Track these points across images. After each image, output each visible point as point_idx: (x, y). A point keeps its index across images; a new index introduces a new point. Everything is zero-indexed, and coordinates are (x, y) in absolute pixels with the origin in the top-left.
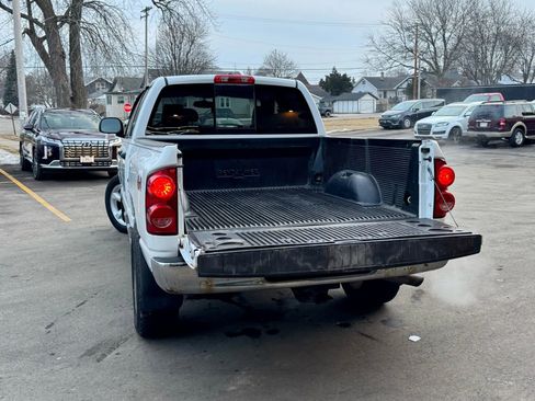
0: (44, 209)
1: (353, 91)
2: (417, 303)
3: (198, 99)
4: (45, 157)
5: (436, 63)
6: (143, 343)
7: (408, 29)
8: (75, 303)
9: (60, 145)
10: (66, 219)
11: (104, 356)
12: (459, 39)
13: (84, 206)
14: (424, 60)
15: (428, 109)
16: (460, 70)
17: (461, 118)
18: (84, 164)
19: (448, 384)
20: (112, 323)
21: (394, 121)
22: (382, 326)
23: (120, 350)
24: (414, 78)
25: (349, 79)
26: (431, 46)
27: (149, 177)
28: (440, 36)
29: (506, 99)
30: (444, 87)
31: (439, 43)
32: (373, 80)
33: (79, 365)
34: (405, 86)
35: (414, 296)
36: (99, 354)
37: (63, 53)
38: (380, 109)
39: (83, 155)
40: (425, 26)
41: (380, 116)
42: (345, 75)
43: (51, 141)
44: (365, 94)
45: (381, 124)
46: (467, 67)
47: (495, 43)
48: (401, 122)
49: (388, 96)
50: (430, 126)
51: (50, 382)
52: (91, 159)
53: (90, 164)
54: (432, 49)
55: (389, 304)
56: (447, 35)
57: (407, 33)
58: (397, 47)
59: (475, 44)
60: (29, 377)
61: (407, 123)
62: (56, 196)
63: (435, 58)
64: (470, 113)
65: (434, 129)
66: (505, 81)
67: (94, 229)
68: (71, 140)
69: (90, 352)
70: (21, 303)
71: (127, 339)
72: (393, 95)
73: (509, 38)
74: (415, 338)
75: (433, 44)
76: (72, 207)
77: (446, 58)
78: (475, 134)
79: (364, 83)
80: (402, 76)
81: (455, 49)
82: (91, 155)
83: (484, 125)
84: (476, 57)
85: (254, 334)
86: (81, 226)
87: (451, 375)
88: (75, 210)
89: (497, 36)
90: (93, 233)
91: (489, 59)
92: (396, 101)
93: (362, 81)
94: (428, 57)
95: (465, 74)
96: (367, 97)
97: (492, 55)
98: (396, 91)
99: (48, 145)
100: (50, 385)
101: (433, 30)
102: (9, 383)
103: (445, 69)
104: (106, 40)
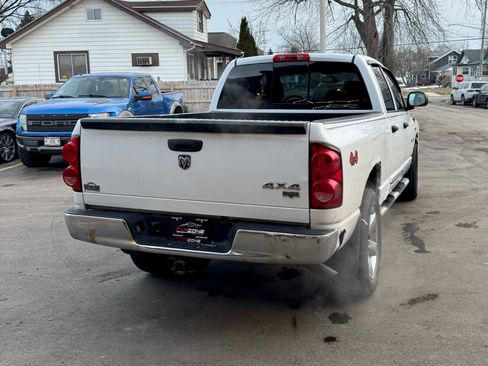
11: (109, 279)
23: (124, 278)
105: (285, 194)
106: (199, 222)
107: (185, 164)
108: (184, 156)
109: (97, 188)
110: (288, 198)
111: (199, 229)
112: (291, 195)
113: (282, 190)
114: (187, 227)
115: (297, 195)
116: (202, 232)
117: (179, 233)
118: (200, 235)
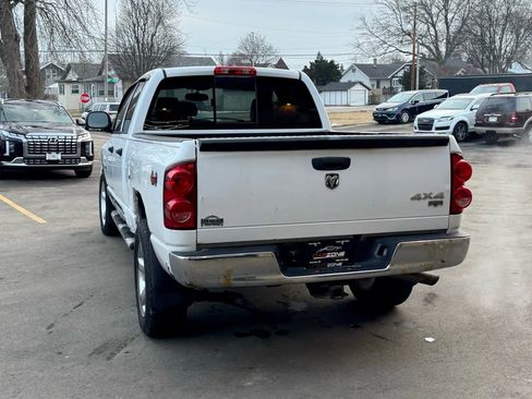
0: (13, 209)
1: (342, 81)
2: (430, 306)
3: (190, 91)
4: (7, 154)
5: (437, 48)
6: (150, 342)
7: (405, 9)
8: (72, 304)
9: (24, 140)
10: (41, 221)
11: (113, 354)
12: (464, 21)
13: (56, 207)
14: (423, 44)
15: (429, 102)
16: (465, 56)
17: (468, 112)
18: (50, 162)
19: (466, 381)
20: (114, 324)
21: (390, 115)
22: (395, 328)
23: (128, 349)
24: (412, 66)
25: (336, 67)
26: (432, 28)
27: (167, 172)
28: (442, 17)
29: (518, 91)
30: (446, 76)
31: (441, 26)
32: (364, 68)
33: (89, 363)
34: (401, 74)
35: (426, 299)
36: (108, 353)
37: (17, 36)
38: (373, 101)
39: (50, 151)
40: (424, 6)
41: (374, 108)
42: (332, 62)
43: (14, 136)
44: (355, 83)
45: (376, 118)
46: (473, 53)
47: (505, 25)
48: (399, 116)
49: (382, 86)
50: (432, 121)
51: (63, 378)
52: (58, 157)
53: (56, 162)
54: (433, 33)
55: (401, 307)
56: (450, 16)
57: (403, 14)
58: (392, 29)
59: (481, 26)
60: (41, 374)
61: (405, 117)
62: (23, 197)
63: (436, 42)
64: (477, 106)
65: (436, 124)
66: (516, 69)
67: (72, 232)
68: (36, 135)
69: (98, 351)
70: (15, 305)
71: (133, 339)
72: (387, 85)
73: (521, 19)
74: (430, 340)
75: (434, 26)
76: (44, 208)
77: (448, 42)
78: (483, 129)
79: (354, 71)
80: (398, 63)
81: (459, 31)
82: (58, 152)
83: (493, 120)
84: (483, 41)
85: (264, 335)
86: (58, 228)
87: (470, 373)
88: (47, 211)
89: (507, 17)
90: (73, 235)
91: (497, 44)
92: (391, 92)
93: (352, 69)
94: (427, 41)
95: (470, 60)
96: (359, 87)
97: (501, 39)
98: (391, 80)
99: (11, 141)
100: (64, 381)
101: (434, 10)
102: (22, 379)
103: (448, 54)
104: (66, 22)
105: (430, 203)
106: (339, 245)
107: (332, 184)
108: (332, 175)
109: (219, 222)
110: (432, 207)
111: (339, 251)
112: (435, 204)
113: (428, 200)
114: (326, 252)
115: (441, 203)
116: (342, 254)
117: (317, 259)
118: (341, 258)
